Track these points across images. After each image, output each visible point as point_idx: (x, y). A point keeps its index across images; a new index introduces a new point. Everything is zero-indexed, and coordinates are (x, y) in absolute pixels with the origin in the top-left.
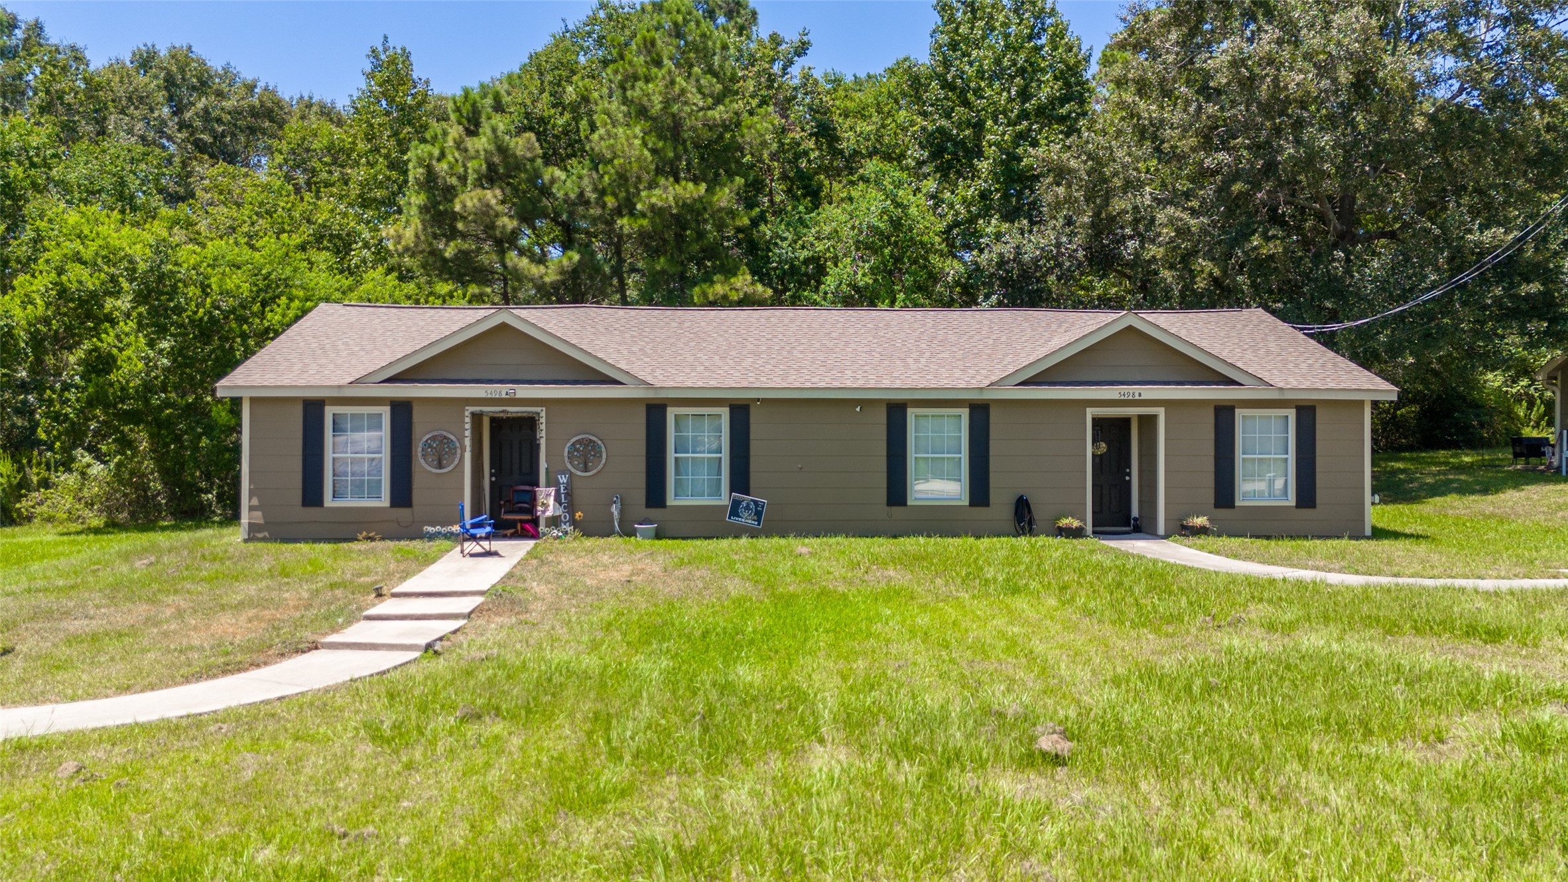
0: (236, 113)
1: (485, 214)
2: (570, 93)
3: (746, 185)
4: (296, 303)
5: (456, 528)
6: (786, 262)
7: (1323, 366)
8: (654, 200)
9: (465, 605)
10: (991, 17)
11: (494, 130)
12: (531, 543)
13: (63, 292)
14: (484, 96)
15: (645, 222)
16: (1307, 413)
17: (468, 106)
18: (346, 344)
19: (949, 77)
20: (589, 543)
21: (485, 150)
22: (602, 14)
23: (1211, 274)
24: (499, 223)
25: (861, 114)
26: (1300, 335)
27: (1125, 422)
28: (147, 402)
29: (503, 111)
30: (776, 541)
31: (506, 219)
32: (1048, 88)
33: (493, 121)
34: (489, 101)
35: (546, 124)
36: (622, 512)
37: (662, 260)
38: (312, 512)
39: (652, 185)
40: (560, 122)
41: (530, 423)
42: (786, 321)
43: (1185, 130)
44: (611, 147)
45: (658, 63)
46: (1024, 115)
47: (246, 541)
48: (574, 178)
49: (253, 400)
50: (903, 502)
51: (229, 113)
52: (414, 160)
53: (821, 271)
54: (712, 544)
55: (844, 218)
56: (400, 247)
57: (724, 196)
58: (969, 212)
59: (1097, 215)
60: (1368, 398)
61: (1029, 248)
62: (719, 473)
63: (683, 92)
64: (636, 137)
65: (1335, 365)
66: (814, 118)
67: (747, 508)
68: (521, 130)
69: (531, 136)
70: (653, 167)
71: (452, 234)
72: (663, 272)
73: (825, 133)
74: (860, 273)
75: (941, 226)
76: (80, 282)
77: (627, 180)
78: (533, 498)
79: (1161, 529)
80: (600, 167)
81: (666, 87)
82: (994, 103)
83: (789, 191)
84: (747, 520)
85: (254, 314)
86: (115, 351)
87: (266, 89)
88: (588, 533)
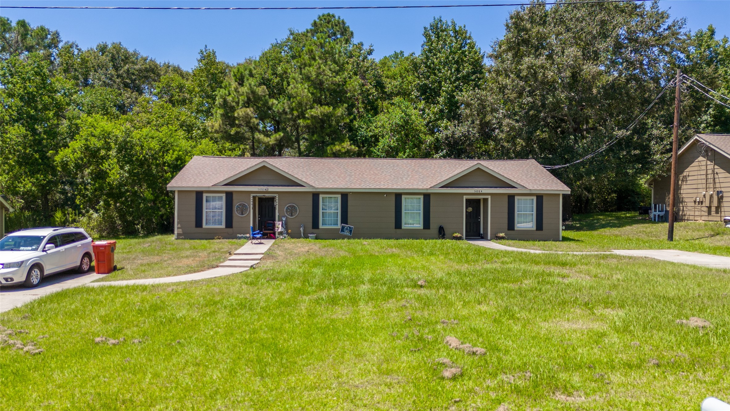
0: (140, 71)
1: (246, 117)
2: (280, 70)
3: (348, 106)
4: (176, 153)
5: (248, 235)
6: (363, 137)
7: (548, 181)
8: (312, 113)
9: (259, 257)
10: (445, 40)
11: (250, 85)
12: (273, 241)
13: (87, 148)
14: (245, 70)
15: (309, 121)
16: (540, 198)
17: (239, 74)
18: (207, 171)
19: (428, 64)
20: (293, 240)
21: (247, 93)
22: (291, 37)
23: (522, 145)
24: (252, 121)
25: (394, 77)
26: (545, 170)
27: (479, 201)
28: (120, 189)
29: (253, 77)
30: (356, 240)
31: (254, 119)
32: (467, 69)
33: (250, 81)
34: (247, 72)
35: (271, 81)
36: (304, 230)
37: (315, 136)
38: (199, 230)
39: (312, 108)
40: (275, 81)
41: (272, 199)
42: (362, 163)
43: (513, 90)
44: (296, 92)
45: (314, 59)
46: (457, 79)
47: (176, 239)
48: (281, 103)
49: (179, 191)
50: (401, 228)
51: (137, 71)
52: (219, 96)
53: (377, 140)
54: (335, 241)
55: (386, 119)
56: (213, 130)
57: (340, 111)
58: (435, 117)
59: (481, 121)
60: (561, 193)
61: (457, 132)
62: (337, 217)
63: (324, 70)
64: (305, 88)
65: (553, 181)
66: (375, 80)
67: (347, 229)
68: (260, 84)
69: (265, 87)
70: (312, 100)
71: (232, 125)
72: (316, 140)
73: (380, 85)
74: (392, 141)
75: (425, 122)
76: (94, 144)
77: (302, 105)
78: (274, 225)
79: (489, 238)
80: (291, 99)
81: (317, 69)
82: (445, 75)
83: (365, 108)
84: (347, 233)
85: (160, 157)
86: (108, 171)
87: (151, 60)
88: (293, 237)
